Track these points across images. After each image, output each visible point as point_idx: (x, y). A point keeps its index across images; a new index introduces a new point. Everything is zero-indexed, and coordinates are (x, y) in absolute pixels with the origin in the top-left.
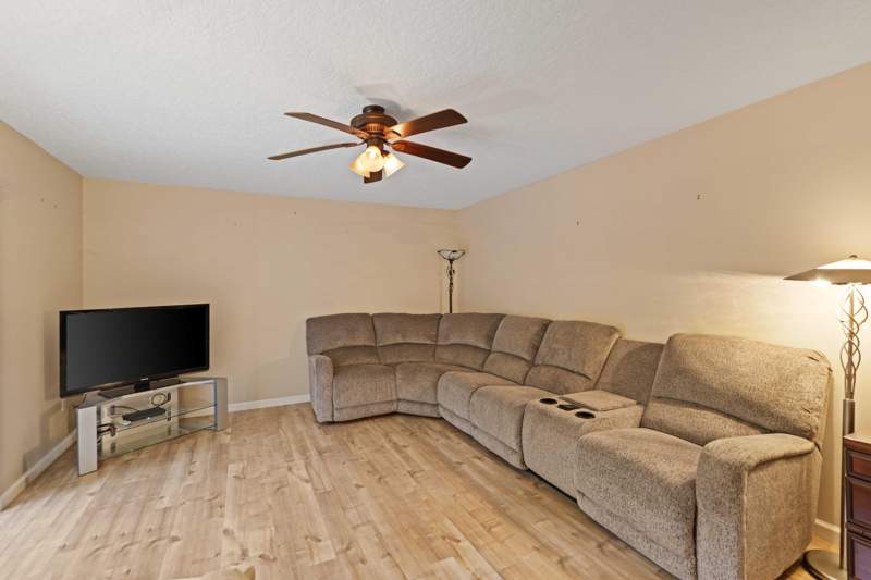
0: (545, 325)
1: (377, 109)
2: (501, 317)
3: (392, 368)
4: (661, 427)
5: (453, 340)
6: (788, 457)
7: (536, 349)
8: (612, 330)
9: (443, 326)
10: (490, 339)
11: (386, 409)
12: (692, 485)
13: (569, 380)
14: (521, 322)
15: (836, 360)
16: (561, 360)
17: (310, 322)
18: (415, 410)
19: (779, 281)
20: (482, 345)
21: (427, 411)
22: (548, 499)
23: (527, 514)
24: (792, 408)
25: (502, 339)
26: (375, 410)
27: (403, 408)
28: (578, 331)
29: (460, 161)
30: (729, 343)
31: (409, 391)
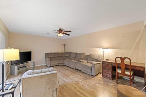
0: (77, 53)
1: (61, 29)
2: (71, 53)
3: (58, 59)
4: (89, 63)
5: (65, 56)
6: (99, 63)
7: (76, 56)
8: (84, 54)
9: (64, 54)
10: (70, 55)
11: (57, 65)
12: (92, 66)
13: (80, 59)
14: (74, 53)
15: (102, 55)
16: (79, 57)
17: (45, 54)
18: (61, 64)
19: (98, 49)
20: (69, 56)
21: (63, 64)
22: (78, 71)
23: (77, 73)
24: (99, 60)
25: (72, 55)
26: (56, 65)
27: (59, 64)
28: (80, 54)
29: (69, 35)
30: (95, 54)
31: (60, 62)
